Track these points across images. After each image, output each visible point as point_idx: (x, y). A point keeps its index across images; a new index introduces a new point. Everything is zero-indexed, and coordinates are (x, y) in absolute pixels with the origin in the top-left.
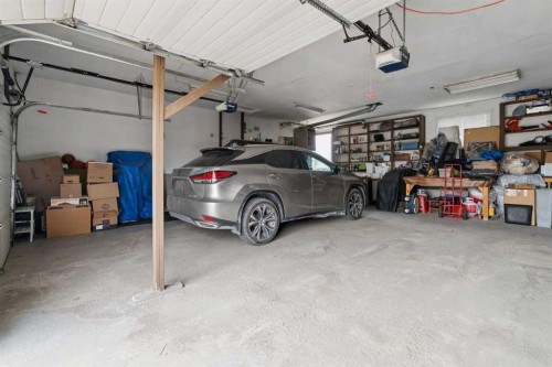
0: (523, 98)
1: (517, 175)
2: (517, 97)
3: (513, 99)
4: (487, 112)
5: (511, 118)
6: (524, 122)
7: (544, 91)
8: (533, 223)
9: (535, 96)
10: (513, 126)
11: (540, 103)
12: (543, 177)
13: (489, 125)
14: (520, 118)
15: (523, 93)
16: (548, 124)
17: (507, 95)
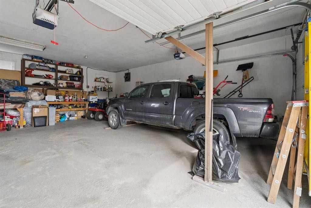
0: (35, 60)
1: (36, 101)
2: (32, 59)
3: (30, 58)
4: (13, 61)
5: (28, 69)
6: (35, 72)
7: (45, 59)
8: (47, 125)
9: (41, 61)
10: (29, 73)
11: (42, 64)
12: (47, 101)
13: (14, 69)
14: (33, 70)
15: (36, 57)
16: (45, 76)
17: (27, 55)
